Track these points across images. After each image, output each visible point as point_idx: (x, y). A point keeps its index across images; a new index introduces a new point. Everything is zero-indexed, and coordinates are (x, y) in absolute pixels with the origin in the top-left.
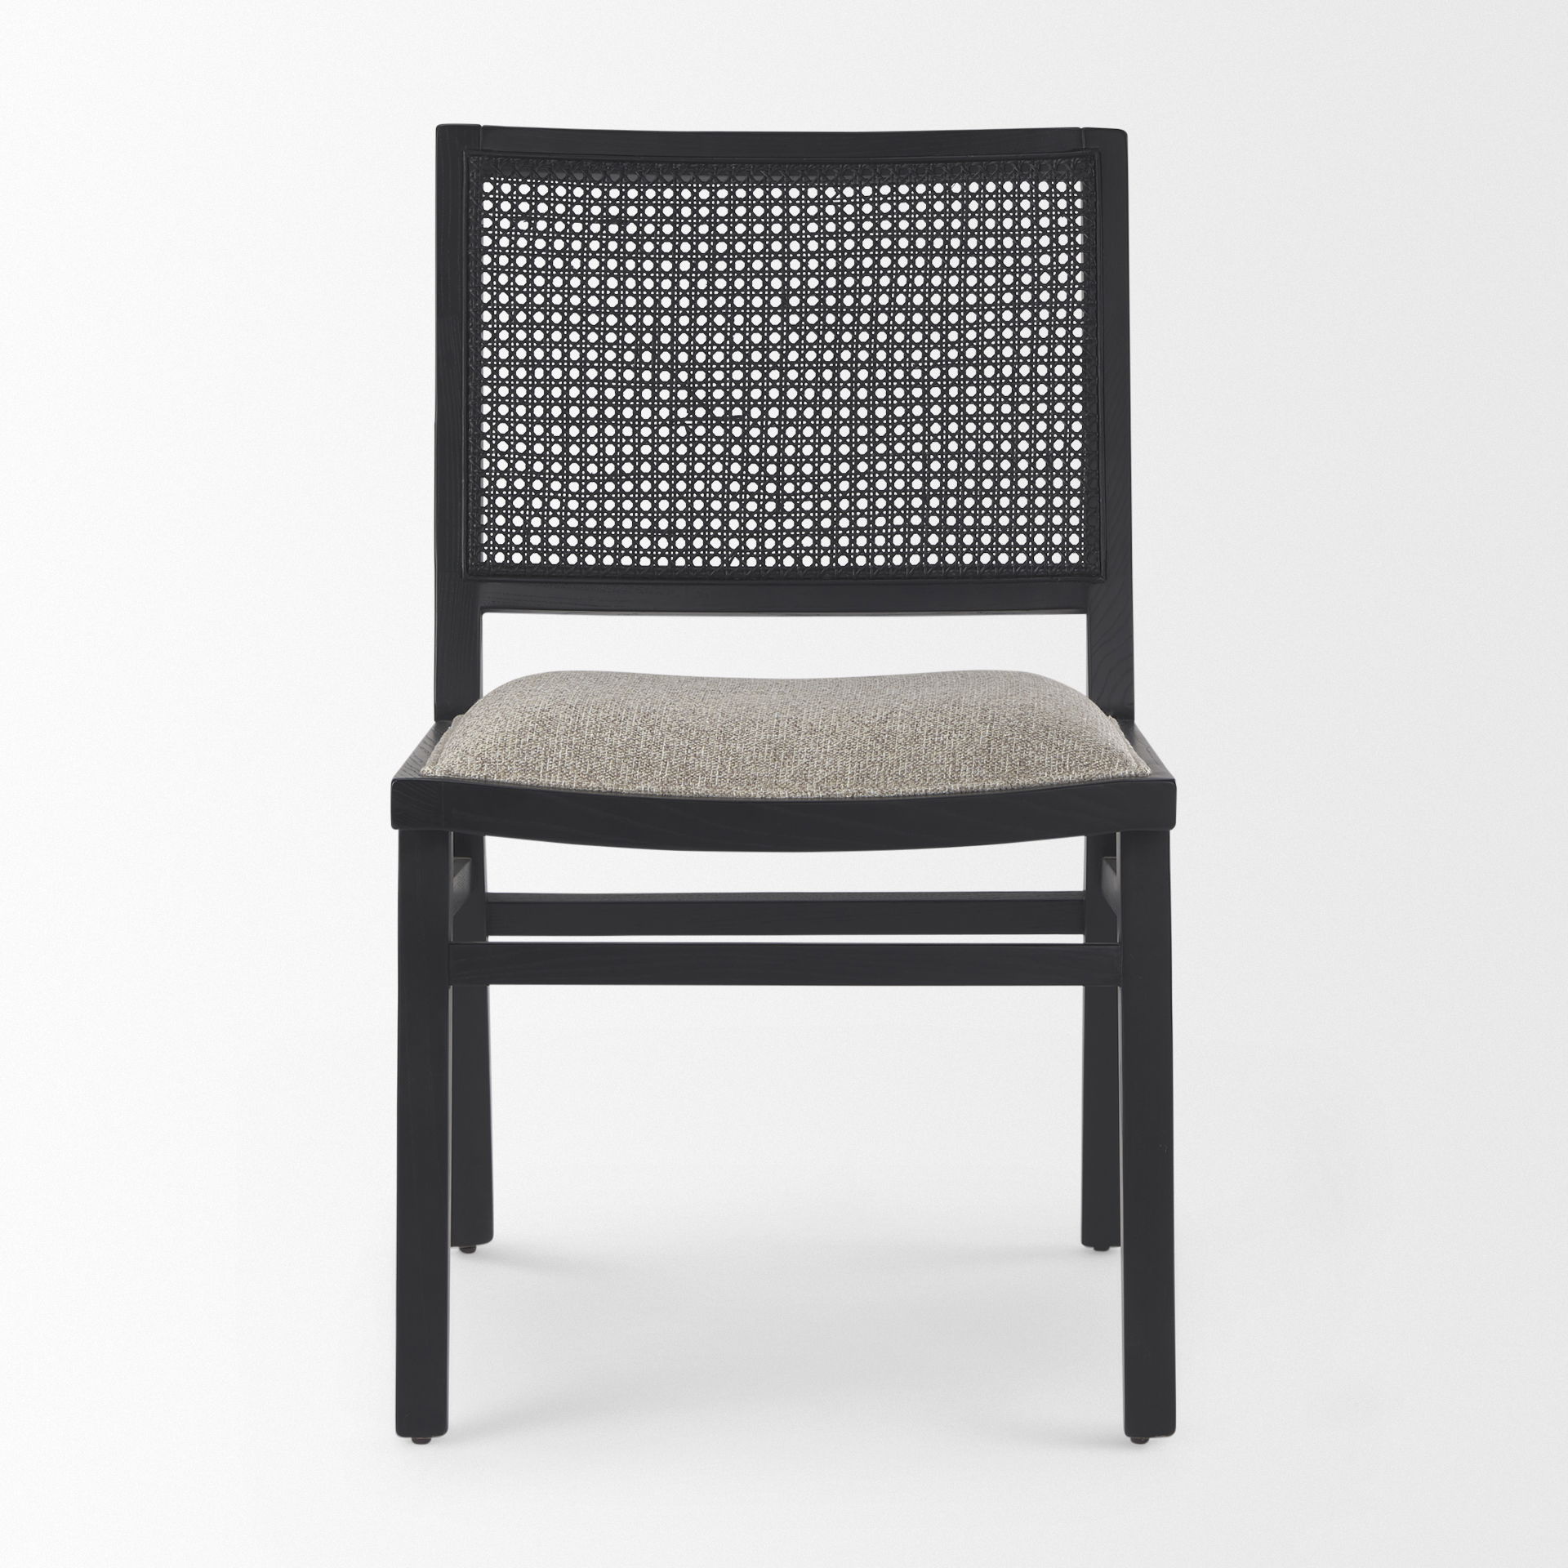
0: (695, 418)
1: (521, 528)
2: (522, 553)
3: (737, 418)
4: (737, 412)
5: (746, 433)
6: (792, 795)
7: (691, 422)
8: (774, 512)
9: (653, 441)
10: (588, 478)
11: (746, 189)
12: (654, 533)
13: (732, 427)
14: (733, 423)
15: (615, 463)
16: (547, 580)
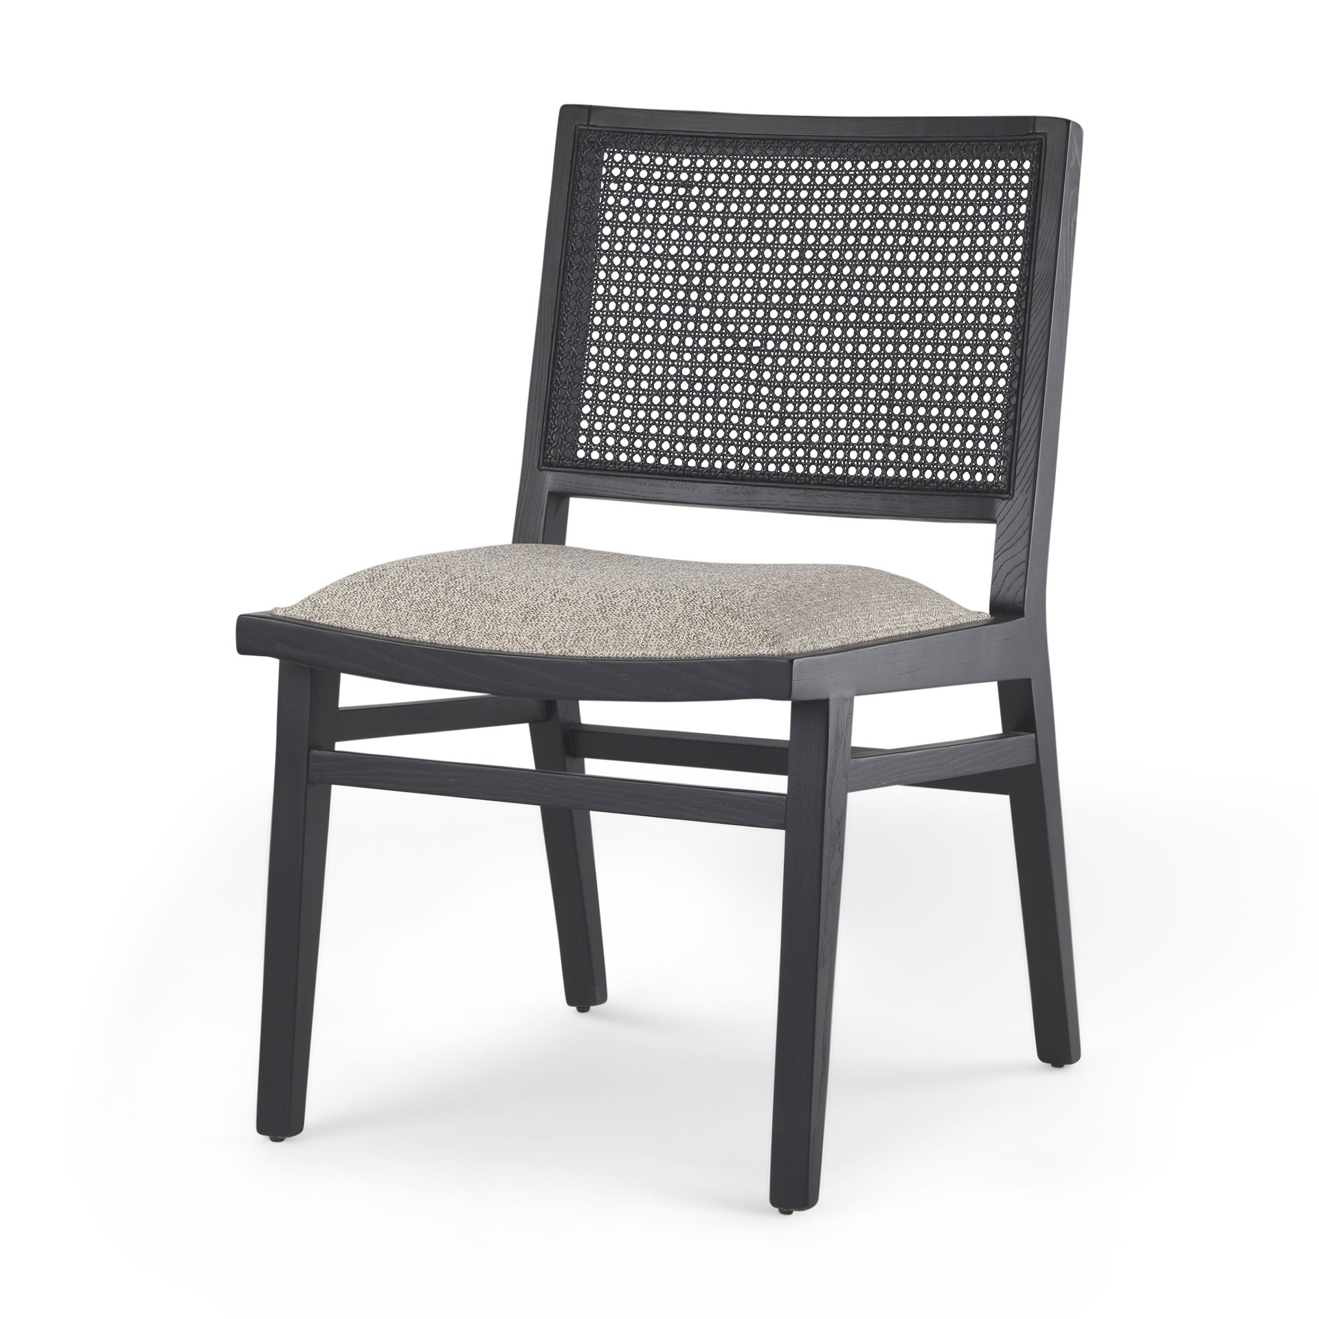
0: (725, 347)
1: (586, 430)
2: (586, 450)
3: (757, 349)
4: (757, 343)
5: (761, 361)
6: (522, 650)
7: (721, 350)
8: (777, 427)
9: (692, 364)
10: (641, 392)
11: (786, 161)
12: (687, 439)
13: (752, 355)
14: (753, 352)
15: (662, 381)
16: (602, 472)
